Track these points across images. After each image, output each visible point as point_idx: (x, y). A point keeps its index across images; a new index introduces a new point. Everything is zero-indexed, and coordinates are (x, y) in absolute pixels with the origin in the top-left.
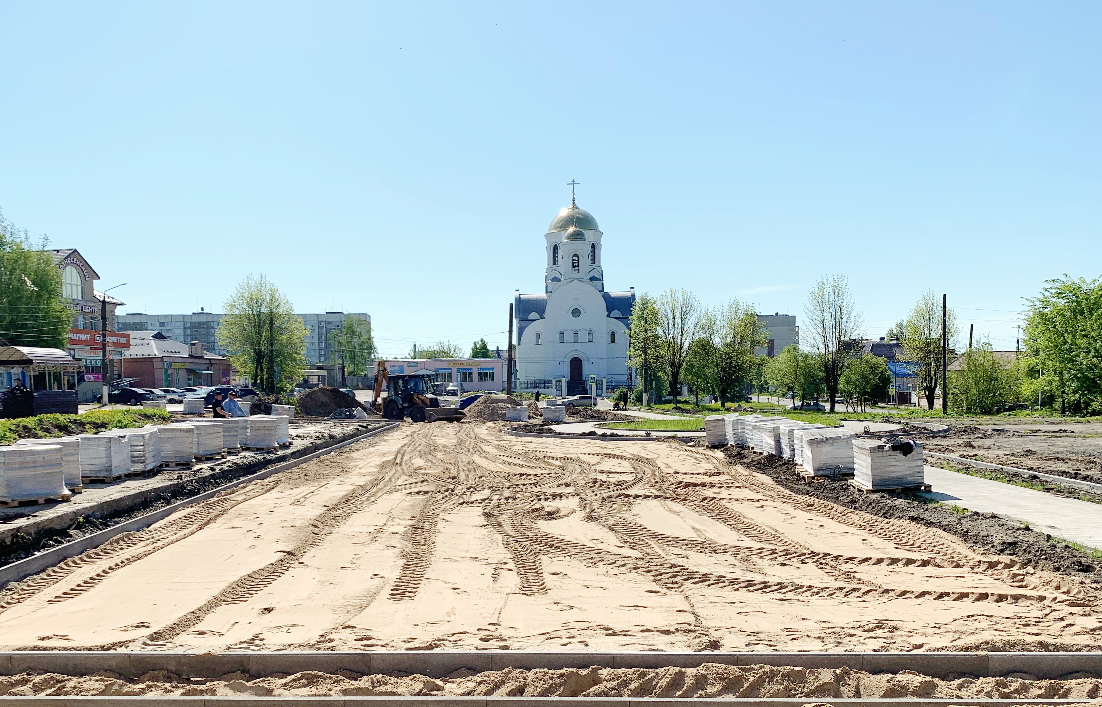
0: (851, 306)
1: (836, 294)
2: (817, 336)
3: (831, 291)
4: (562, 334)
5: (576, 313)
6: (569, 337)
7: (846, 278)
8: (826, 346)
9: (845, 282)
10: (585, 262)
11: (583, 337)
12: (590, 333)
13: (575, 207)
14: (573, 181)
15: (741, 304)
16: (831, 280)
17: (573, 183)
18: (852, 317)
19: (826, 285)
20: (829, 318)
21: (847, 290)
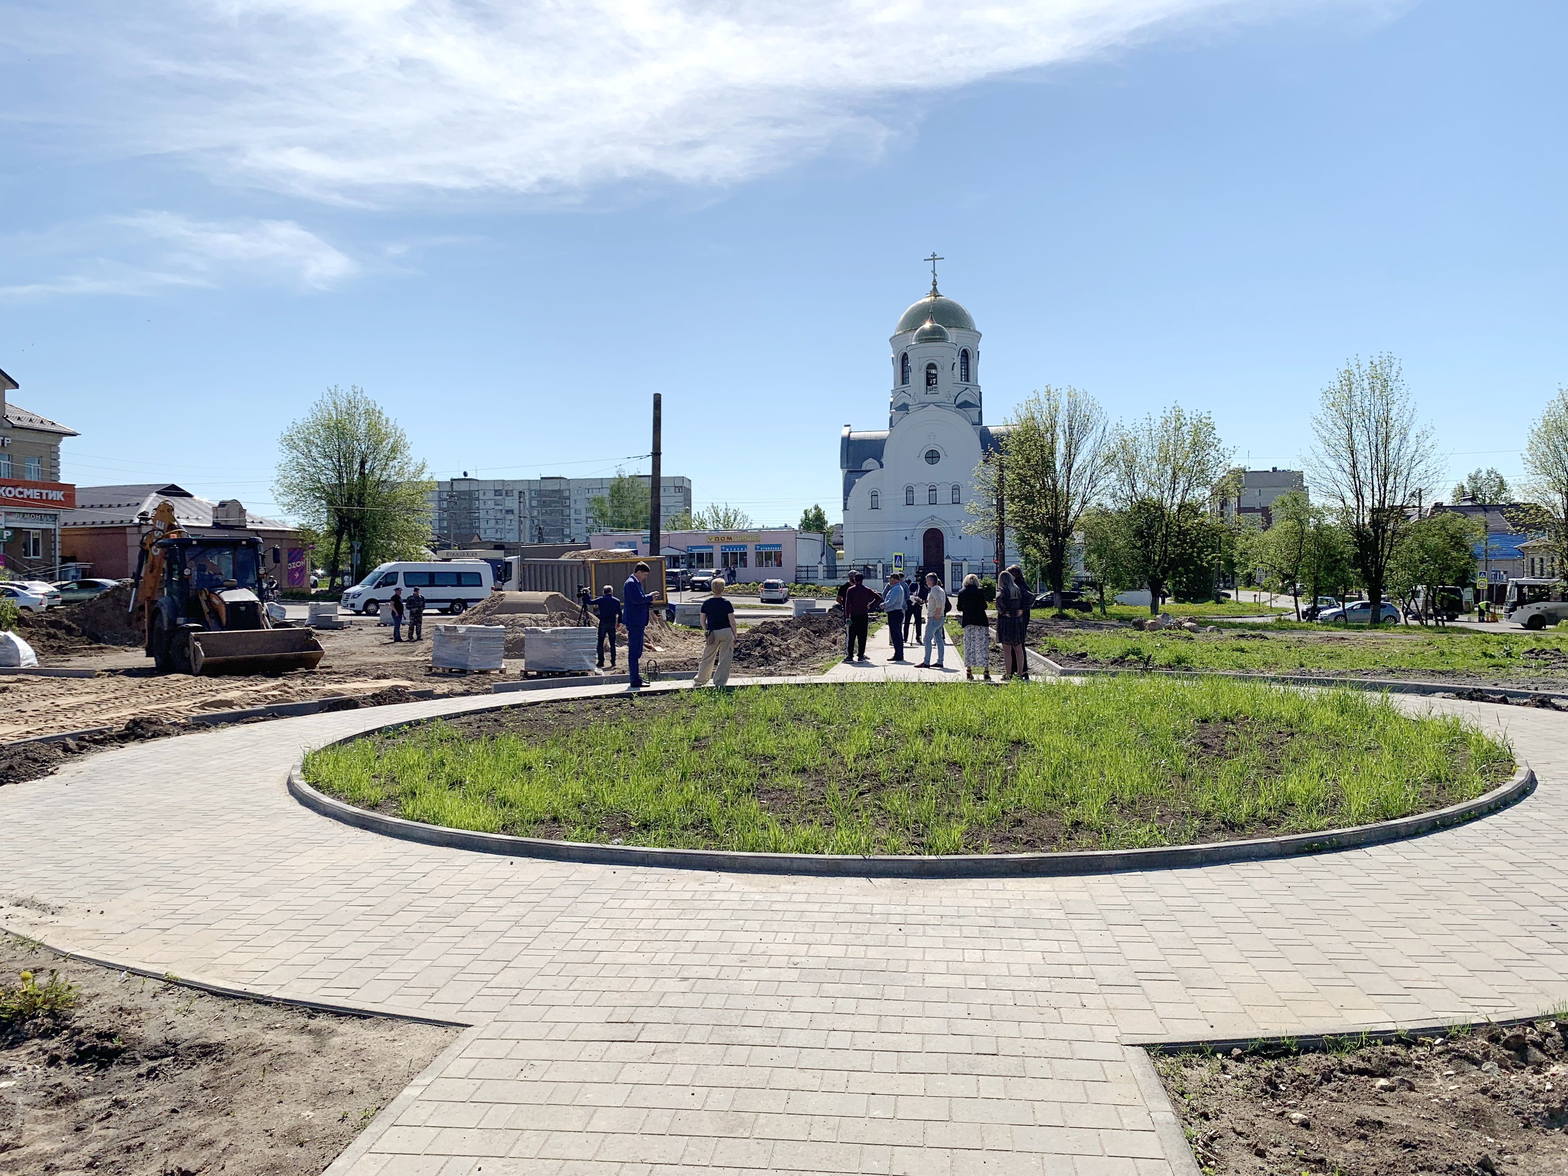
0: (1407, 415)
1: (1377, 392)
2: (1339, 475)
3: (1366, 386)
4: (910, 491)
5: (932, 457)
6: (921, 495)
7: (1396, 362)
8: (1359, 494)
9: (1395, 369)
10: (948, 378)
11: (945, 495)
12: (956, 489)
13: (935, 292)
14: (934, 255)
15: (1188, 417)
16: (1366, 366)
17: (934, 258)
18: (1411, 437)
19: (1357, 376)
20: (1364, 439)
21: (1400, 384)
